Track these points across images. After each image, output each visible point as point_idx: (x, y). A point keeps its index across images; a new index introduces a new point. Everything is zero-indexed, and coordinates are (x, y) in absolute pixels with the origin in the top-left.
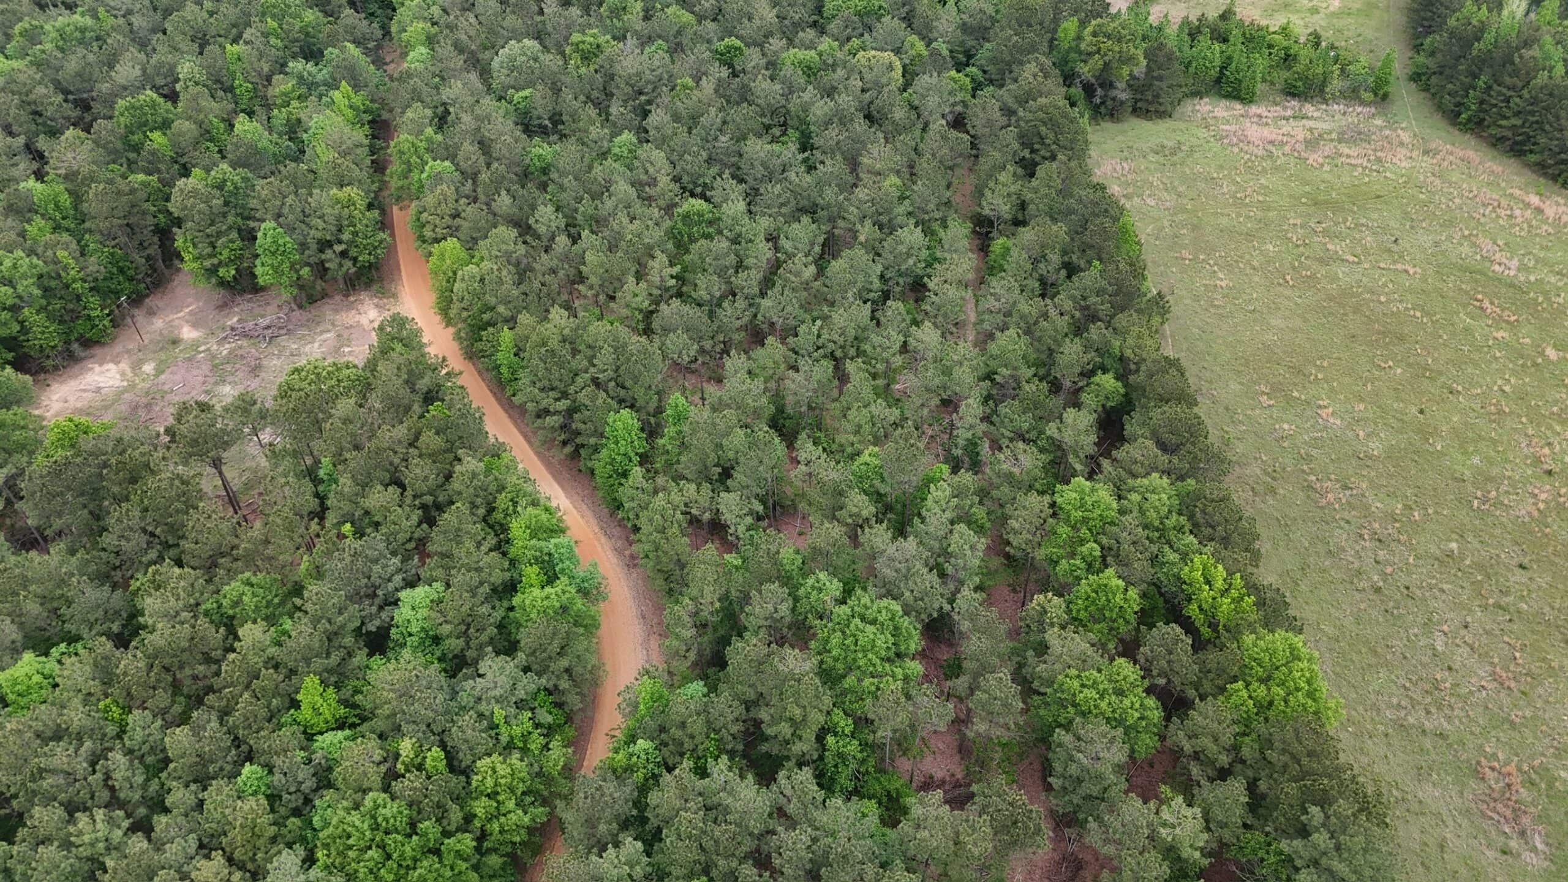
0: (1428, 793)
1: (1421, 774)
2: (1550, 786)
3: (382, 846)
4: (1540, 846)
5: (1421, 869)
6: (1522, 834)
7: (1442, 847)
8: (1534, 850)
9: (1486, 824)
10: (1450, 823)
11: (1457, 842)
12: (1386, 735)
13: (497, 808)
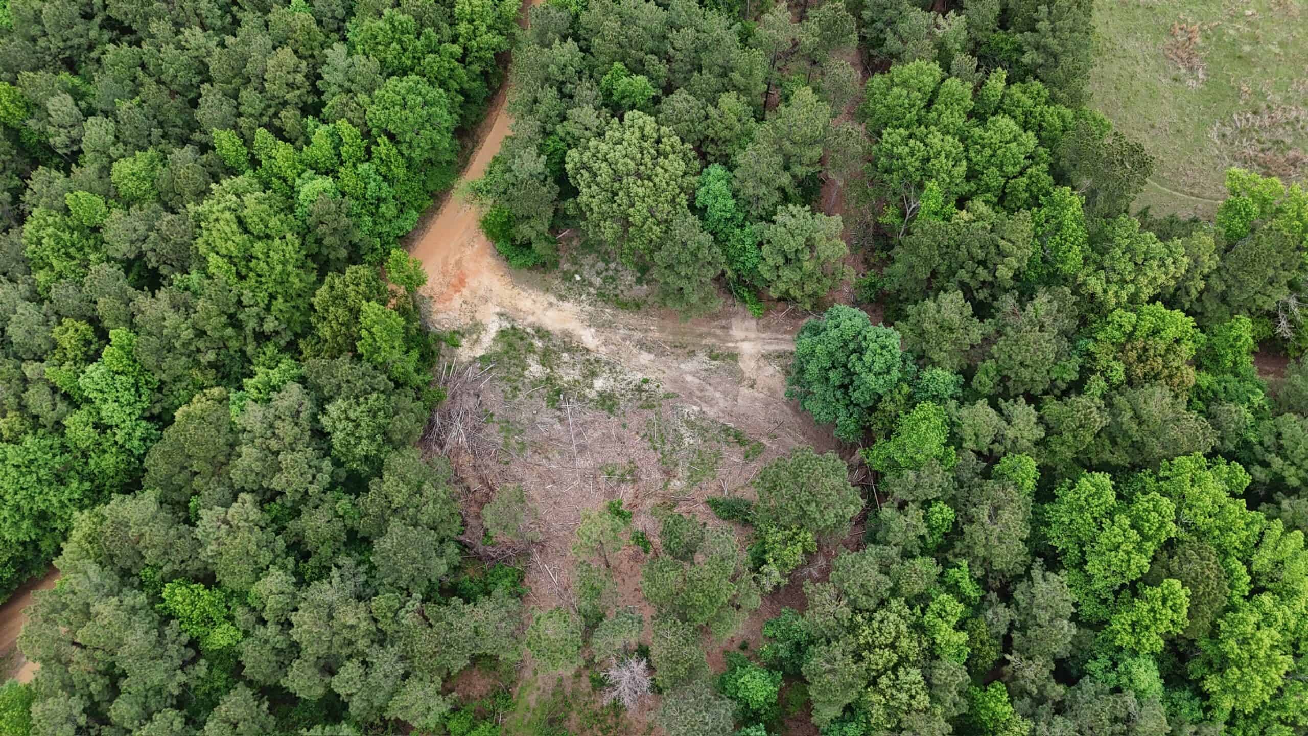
0: (1131, 45)
1: (1129, 33)
2: (1219, 39)
3: (400, 42)
4: (1201, 76)
5: (1114, 91)
6: (1191, 69)
7: (1132, 77)
8: (1197, 78)
9: (1166, 63)
10: (1142, 63)
11: (1144, 74)
12: (1111, 9)
13: (474, 31)
